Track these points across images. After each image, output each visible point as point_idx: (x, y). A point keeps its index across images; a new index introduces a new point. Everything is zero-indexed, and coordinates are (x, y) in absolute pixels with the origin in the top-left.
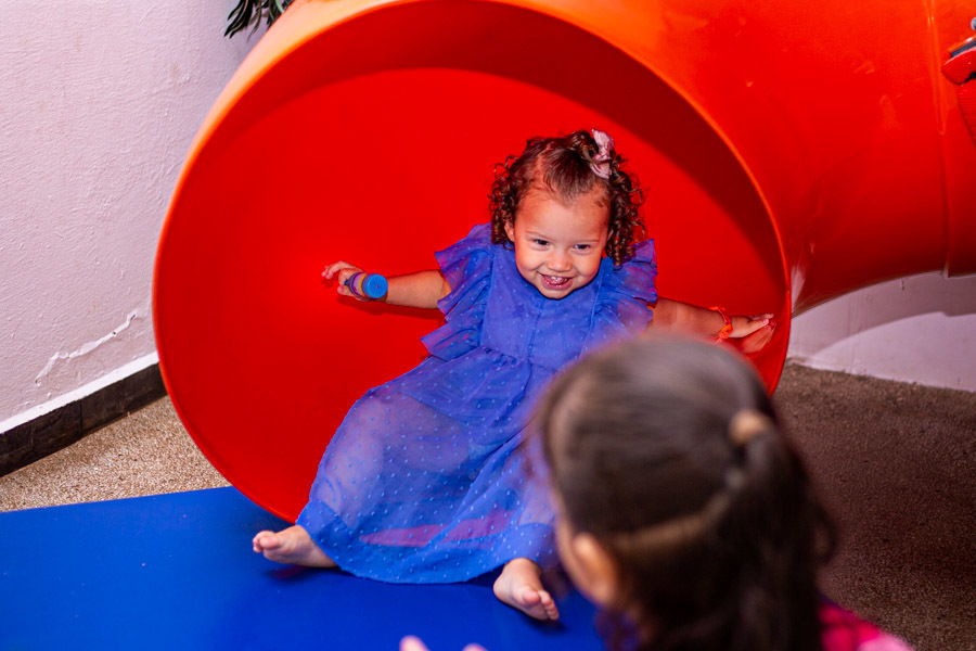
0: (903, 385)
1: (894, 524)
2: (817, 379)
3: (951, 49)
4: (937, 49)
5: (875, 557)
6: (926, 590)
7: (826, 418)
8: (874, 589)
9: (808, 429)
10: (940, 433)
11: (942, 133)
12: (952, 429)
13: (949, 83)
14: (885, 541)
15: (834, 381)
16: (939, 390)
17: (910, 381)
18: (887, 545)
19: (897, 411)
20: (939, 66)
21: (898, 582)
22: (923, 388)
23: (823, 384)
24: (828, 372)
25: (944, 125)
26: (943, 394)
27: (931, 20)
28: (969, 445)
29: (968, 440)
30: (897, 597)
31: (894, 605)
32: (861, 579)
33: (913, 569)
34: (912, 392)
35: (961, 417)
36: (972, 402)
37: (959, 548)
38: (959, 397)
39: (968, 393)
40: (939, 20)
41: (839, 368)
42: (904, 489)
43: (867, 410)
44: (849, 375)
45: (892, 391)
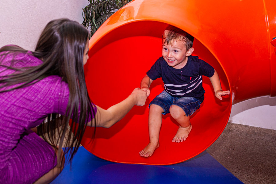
0: (257, 128)
1: (256, 162)
2: (234, 126)
3: (273, 37)
4: (269, 38)
5: (251, 170)
6: (264, 178)
7: (237, 136)
8: (251, 178)
9: (232, 138)
10: (267, 140)
11: (270, 59)
12: (270, 139)
13: (272, 46)
14: (254, 166)
15: (238, 126)
16: (266, 129)
17: (259, 127)
18: (254, 167)
19: (256, 134)
20: (270, 42)
21: (257, 176)
22: (262, 129)
23: (236, 127)
24: (237, 124)
25: (271, 57)
26: (268, 130)
27: (268, 30)
28: (274, 143)
29: (274, 142)
30: (257, 180)
31: (256, 182)
32: (247, 175)
33: (261, 173)
34: (259, 130)
35: (272, 136)
36: (275, 132)
37: (273, 168)
38: (272, 131)
39: (274, 130)
40: (270, 30)
41: (240, 123)
42: (258, 154)
43: (247, 134)
44: (242, 125)
45: (254, 129)
